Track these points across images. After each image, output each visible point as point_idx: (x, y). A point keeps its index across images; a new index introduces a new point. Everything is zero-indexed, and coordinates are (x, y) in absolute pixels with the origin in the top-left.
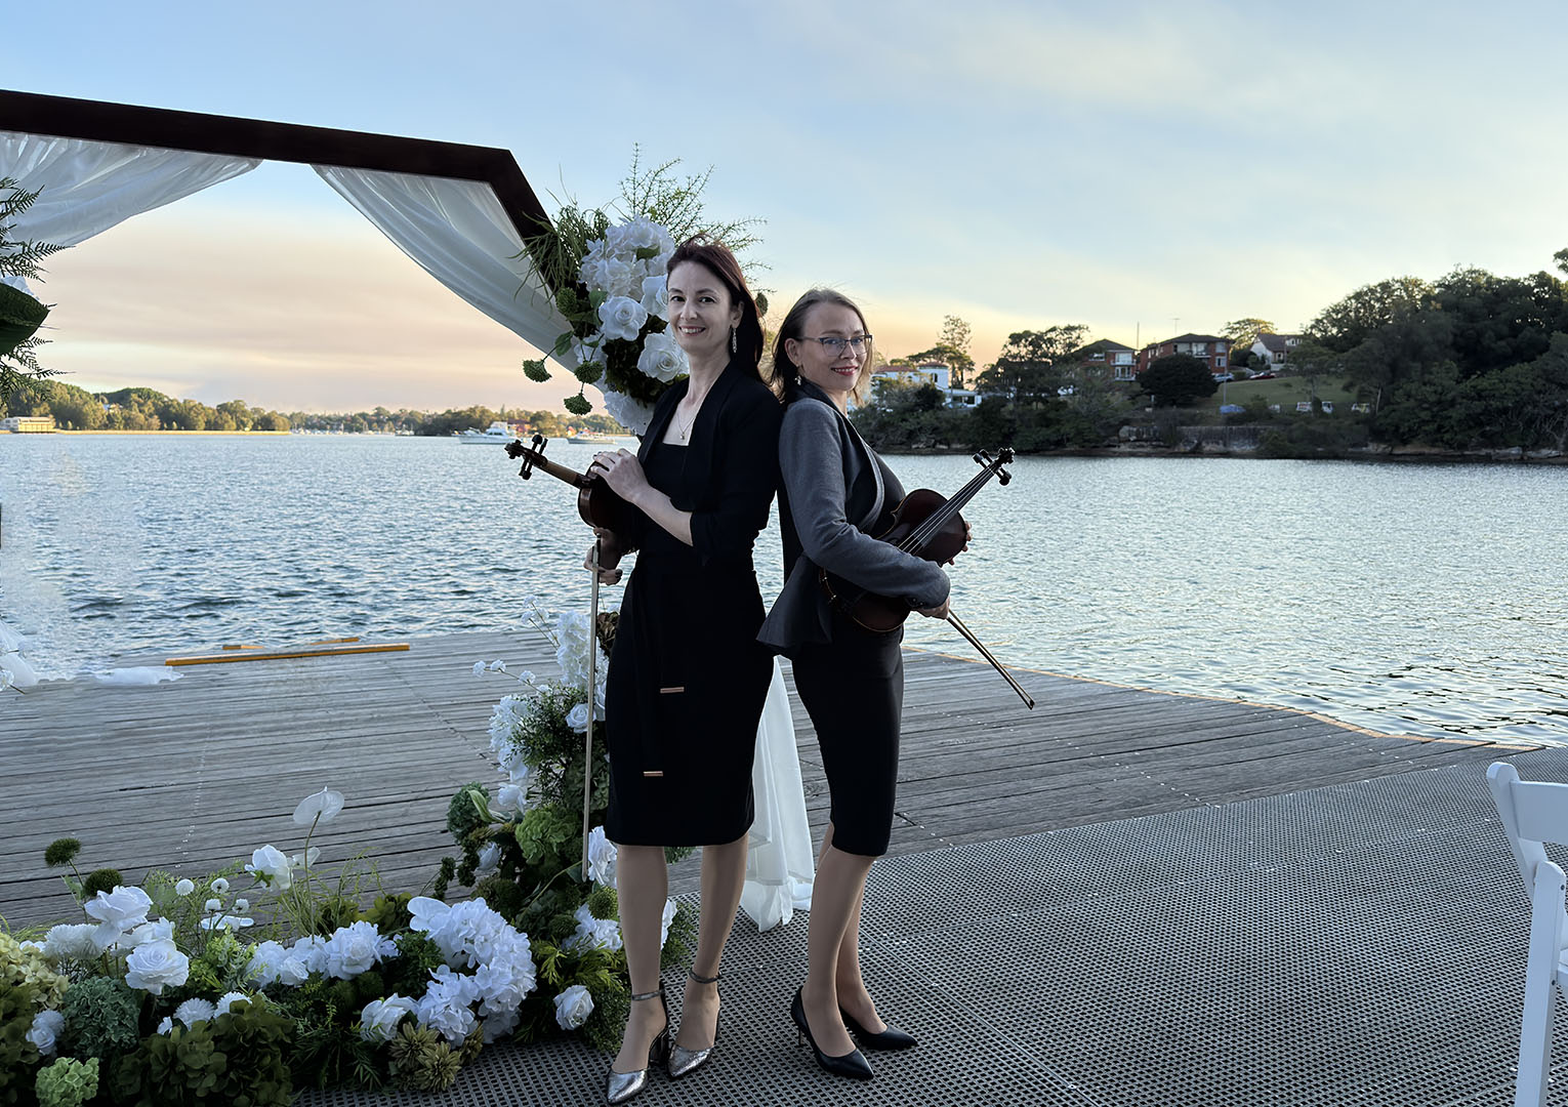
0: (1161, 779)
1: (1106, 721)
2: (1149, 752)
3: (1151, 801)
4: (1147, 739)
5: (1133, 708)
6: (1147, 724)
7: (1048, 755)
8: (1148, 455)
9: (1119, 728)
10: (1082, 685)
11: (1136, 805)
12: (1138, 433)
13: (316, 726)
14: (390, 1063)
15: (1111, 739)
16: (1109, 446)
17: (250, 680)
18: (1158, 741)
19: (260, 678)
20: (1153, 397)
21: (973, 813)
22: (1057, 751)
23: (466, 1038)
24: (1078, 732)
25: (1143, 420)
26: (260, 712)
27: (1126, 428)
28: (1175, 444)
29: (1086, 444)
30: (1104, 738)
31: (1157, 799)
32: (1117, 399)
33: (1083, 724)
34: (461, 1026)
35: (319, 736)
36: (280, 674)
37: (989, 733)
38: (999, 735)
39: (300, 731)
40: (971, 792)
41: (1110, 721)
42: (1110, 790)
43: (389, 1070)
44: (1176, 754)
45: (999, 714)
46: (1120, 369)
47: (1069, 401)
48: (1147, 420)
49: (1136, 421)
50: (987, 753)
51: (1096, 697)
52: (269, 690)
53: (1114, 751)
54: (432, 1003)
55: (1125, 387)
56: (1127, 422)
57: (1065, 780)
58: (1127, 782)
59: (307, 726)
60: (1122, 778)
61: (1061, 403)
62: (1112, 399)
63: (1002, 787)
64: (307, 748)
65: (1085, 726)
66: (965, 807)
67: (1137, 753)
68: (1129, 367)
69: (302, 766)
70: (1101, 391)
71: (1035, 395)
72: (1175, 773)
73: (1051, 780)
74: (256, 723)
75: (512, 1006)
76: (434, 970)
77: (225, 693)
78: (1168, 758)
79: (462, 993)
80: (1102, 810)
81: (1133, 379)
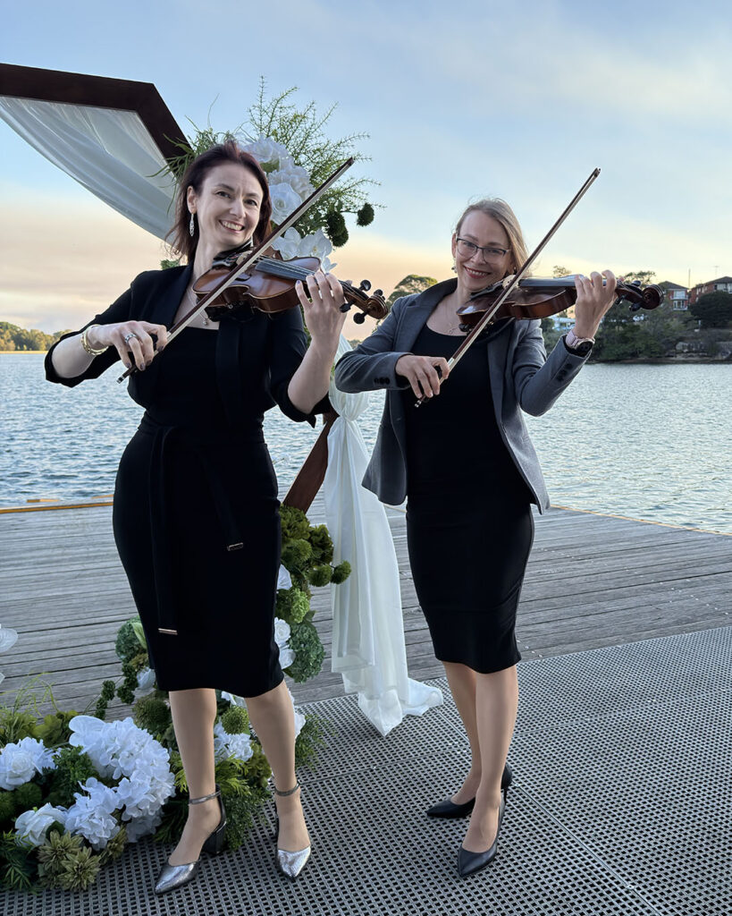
0: (707, 600)
1: (664, 555)
2: (697, 579)
3: (699, 619)
4: (696, 569)
5: (687, 544)
6: (695, 557)
7: (620, 582)
8: (696, 362)
9: (673, 560)
10: (647, 527)
11: (686, 622)
12: (689, 347)
13: (77, 559)
14: (39, 866)
15: (668, 569)
16: (669, 356)
17: (40, 524)
18: (704, 570)
19: (47, 524)
20: (700, 322)
21: (559, 630)
22: (626, 579)
23: (108, 842)
24: (641, 564)
25: (693, 338)
26: (39, 549)
27: (681, 344)
28: (715, 354)
29: (653, 355)
30: (662, 568)
31: (703, 617)
32: (675, 323)
33: (647, 557)
34: (103, 832)
35: (75, 567)
36: (63, 521)
37: (574, 564)
38: (582, 566)
39: (63, 564)
40: (558, 612)
41: (668, 555)
42: (667, 610)
43: (37, 871)
44: (718, 581)
45: (584, 549)
46: (676, 302)
47: (641, 325)
48: (696, 337)
49: (688, 338)
50: (573, 581)
51: (657, 535)
52: (51, 532)
53: (669, 578)
54: (77, 813)
55: (680, 316)
56: (681, 339)
57: (632, 602)
58: (681, 603)
59: (70, 560)
60: (676, 600)
61: (635, 326)
62: (671, 323)
63: (583, 608)
64: (63, 577)
65: (649, 558)
66: (553, 625)
67: (688, 580)
68: (683, 301)
69: (56, 591)
70: (663, 318)
71: (617, 322)
72: (717, 596)
73: (620, 601)
74: (33, 557)
75: (152, 811)
76: (83, 782)
77: (18, 535)
78: (711, 584)
79: (107, 802)
80: (661, 626)
81: (686, 309)
